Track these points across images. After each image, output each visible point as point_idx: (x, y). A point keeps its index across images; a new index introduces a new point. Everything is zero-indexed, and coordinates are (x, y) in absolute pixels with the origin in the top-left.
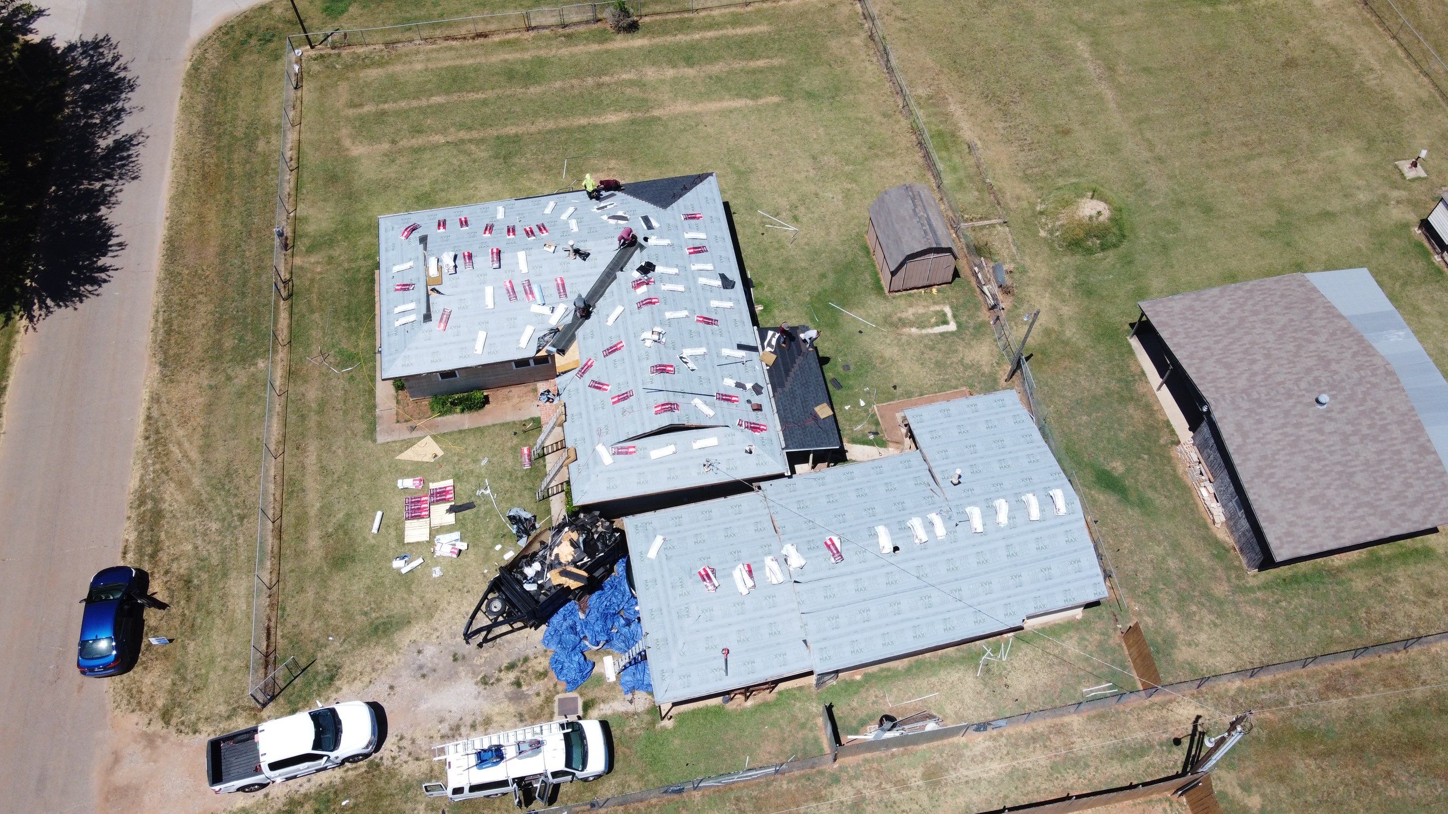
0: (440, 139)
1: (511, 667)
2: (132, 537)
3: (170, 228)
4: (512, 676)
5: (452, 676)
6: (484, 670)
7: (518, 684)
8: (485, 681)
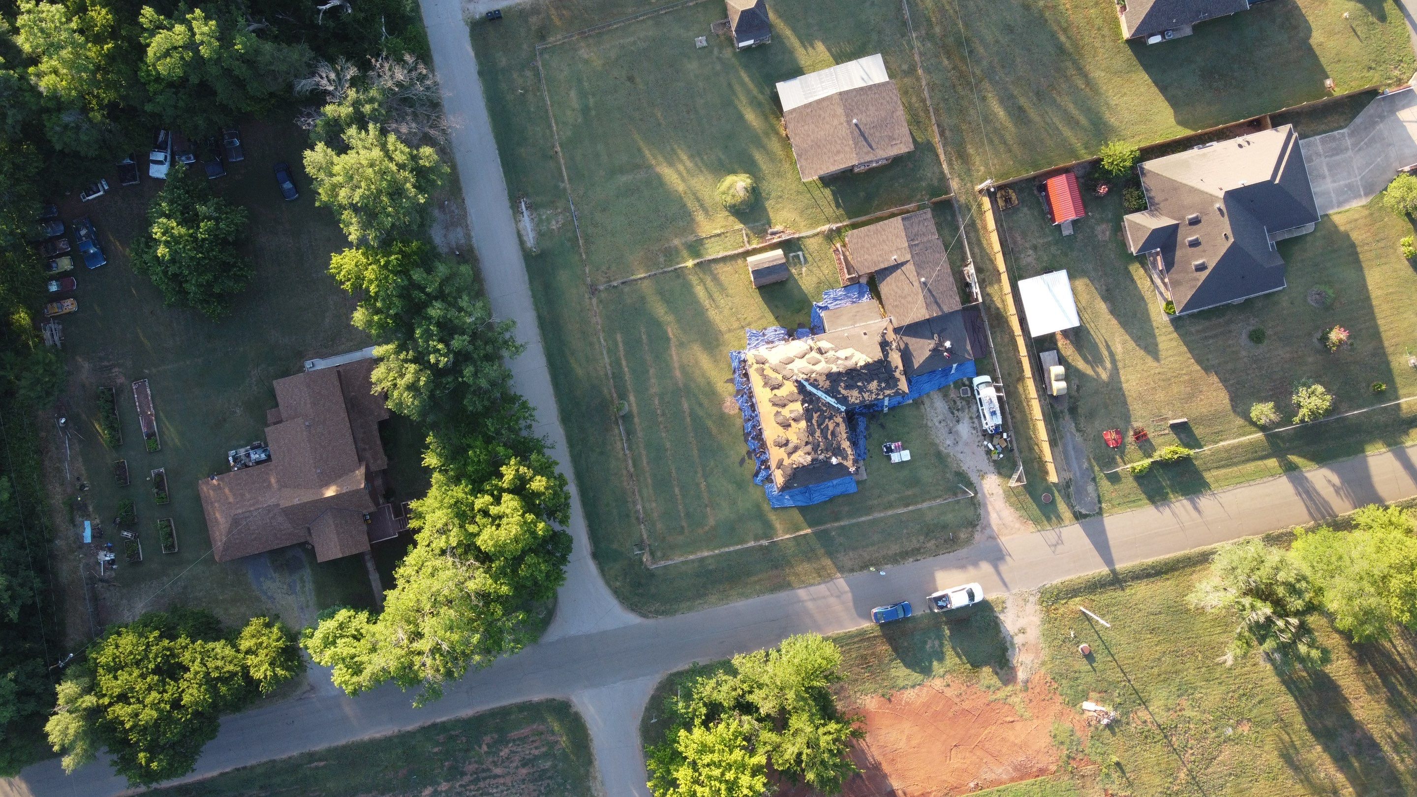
0: (703, 485)
1: (953, 413)
2: (911, 560)
3: (764, 593)
4: (956, 412)
5: (957, 433)
6: (954, 422)
7: (958, 410)
8: (958, 421)
